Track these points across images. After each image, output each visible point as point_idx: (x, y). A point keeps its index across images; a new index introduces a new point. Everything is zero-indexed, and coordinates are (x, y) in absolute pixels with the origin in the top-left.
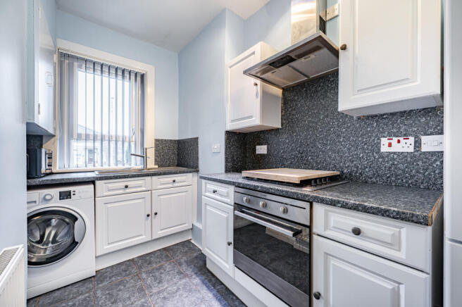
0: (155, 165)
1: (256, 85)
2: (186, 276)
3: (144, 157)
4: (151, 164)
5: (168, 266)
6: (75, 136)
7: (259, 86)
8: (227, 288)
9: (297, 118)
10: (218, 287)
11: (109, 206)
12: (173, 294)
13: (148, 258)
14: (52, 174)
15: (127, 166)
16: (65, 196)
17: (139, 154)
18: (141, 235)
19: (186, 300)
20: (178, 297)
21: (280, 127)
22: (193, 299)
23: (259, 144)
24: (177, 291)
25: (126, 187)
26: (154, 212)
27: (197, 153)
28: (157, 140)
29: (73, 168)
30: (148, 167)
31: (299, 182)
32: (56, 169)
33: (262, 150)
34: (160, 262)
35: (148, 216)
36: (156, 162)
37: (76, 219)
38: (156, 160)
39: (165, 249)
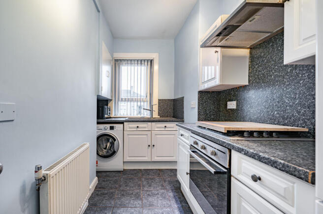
0: (158, 115)
1: (216, 52)
2: (165, 189)
3: (151, 111)
4: (156, 115)
5: (157, 179)
6: (120, 100)
7: (219, 52)
8: (189, 207)
9: (263, 74)
10: (183, 204)
11: (130, 136)
12: (154, 195)
13: (148, 171)
14: (110, 118)
15: (142, 116)
16: (112, 128)
17: (148, 109)
18: (145, 157)
19: (160, 201)
20: (156, 197)
21: (248, 84)
22: (164, 203)
23: (230, 100)
24: (157, 194)
25: (138, 127)
26: (153, 144)
27: (183, 108)
28: (159, 100)
29: (119, 116)
30: (153, 117)
31: (226, 132)
32: (113, 115)
33: (232, 105)
34: (154, 176)
35: (149, 146)
36: (159, 114)
37: (115, 140)
38: (159, 113)
39: (159, 170)
